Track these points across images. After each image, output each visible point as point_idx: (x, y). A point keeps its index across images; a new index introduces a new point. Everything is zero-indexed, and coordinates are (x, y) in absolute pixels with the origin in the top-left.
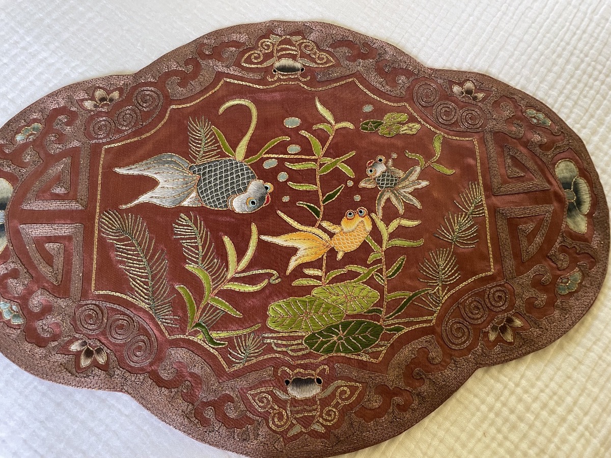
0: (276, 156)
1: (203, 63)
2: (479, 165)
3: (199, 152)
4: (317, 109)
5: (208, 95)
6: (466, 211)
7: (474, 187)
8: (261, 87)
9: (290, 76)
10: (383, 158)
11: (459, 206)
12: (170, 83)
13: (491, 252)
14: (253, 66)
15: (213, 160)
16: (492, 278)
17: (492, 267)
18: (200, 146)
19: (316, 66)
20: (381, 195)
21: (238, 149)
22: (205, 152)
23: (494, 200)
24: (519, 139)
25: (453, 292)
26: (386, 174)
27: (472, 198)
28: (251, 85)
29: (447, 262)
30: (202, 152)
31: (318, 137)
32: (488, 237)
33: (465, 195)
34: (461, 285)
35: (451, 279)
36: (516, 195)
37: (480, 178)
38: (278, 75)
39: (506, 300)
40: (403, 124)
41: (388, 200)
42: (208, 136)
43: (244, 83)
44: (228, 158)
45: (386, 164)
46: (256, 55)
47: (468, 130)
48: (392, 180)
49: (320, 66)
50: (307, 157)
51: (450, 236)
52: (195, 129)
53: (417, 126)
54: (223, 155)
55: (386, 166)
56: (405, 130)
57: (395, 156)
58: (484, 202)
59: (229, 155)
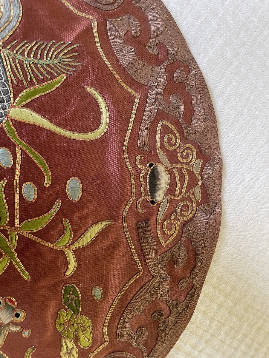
0: (18, 167)
1: (161, 69)
3: (22, 54)
4: (96, 223)
5: (114, 72)
8: (126, 147)
9: (143, 186)
10: (21, 319)
12: (131, 20)
14: (158, 136)
15: (8, 73)
18: (32, 56)
19: (159, 220)
21: (27, 111)
22: (21, 63)
28: (129, 132)
30: (20, 57)
31: (51, 226)
38: (145, 170)
40: (75, 342)
42: (49, 69)
43: (131, 123)
44: (12, 95)
46: (174, 140)
49: (159, 227)
50: (17, 211)
52: (59, 50)
54: (18, 89)
55: (8, 324)
56: (66, 345)
59: (18, 99)
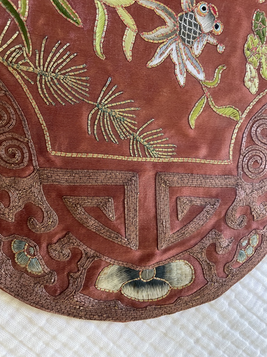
2: (198, 160)
6: (138, 133)
7: (169, 150)
10: (219, 31)
11: (146, 124)
13: (79, 155)
16: (42, 150)
17: (59, 154)
20: (170, 14)
23: (150, 174)
24: (224, 219)
25: (25, 88)
26: (198, 31)
27: (156, 144)
29: (69, 89)
32: (100, 156)
33: (160, 135)
34: (34, 104)
35: (45, 90)
36: (154, 204)
37: (181, 160)
39: (9, 163)
40: (258, 70)
41: (163, 23)
45: (211, 33)
47: (241, 157)
48: (189, 36)
51: (106, 102)
53: (254, 90)
55: (208, 33)
56: (250, 71)
57: (221, 49)
58: (148, 159)
